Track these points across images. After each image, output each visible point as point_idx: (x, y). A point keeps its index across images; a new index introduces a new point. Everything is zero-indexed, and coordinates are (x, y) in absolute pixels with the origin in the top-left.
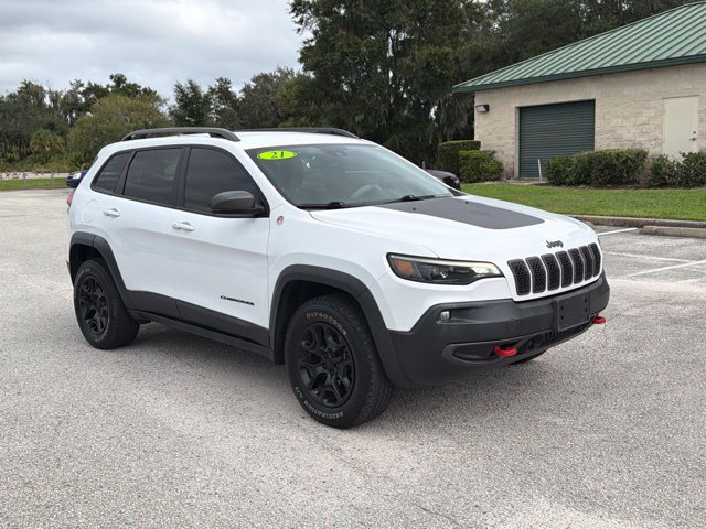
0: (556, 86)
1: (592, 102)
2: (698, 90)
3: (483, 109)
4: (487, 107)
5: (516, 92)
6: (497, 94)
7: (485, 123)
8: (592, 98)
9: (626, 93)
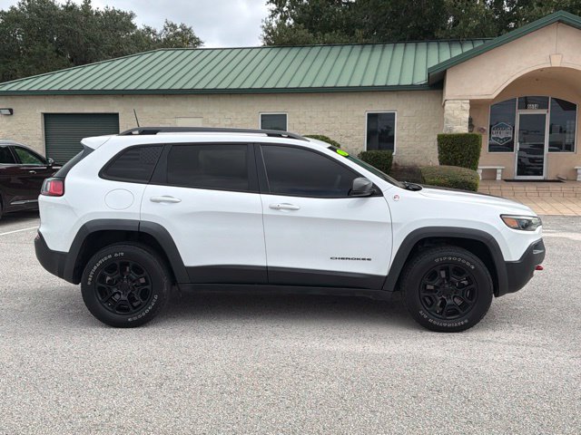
0: (82, 99)
1: (117, 115)
2: (201, 113)
3: (7, 112)
4: (11, 110)
5: (42, 100)
6: (21, 100)
7: (9, 124)
8: (116, 112)
9: (145, 110)
